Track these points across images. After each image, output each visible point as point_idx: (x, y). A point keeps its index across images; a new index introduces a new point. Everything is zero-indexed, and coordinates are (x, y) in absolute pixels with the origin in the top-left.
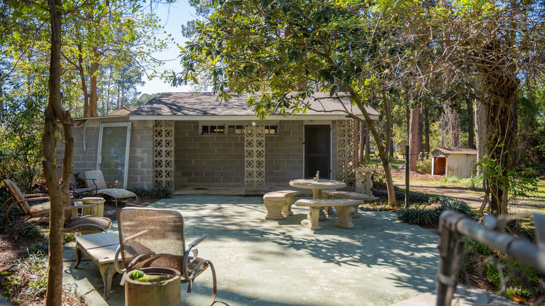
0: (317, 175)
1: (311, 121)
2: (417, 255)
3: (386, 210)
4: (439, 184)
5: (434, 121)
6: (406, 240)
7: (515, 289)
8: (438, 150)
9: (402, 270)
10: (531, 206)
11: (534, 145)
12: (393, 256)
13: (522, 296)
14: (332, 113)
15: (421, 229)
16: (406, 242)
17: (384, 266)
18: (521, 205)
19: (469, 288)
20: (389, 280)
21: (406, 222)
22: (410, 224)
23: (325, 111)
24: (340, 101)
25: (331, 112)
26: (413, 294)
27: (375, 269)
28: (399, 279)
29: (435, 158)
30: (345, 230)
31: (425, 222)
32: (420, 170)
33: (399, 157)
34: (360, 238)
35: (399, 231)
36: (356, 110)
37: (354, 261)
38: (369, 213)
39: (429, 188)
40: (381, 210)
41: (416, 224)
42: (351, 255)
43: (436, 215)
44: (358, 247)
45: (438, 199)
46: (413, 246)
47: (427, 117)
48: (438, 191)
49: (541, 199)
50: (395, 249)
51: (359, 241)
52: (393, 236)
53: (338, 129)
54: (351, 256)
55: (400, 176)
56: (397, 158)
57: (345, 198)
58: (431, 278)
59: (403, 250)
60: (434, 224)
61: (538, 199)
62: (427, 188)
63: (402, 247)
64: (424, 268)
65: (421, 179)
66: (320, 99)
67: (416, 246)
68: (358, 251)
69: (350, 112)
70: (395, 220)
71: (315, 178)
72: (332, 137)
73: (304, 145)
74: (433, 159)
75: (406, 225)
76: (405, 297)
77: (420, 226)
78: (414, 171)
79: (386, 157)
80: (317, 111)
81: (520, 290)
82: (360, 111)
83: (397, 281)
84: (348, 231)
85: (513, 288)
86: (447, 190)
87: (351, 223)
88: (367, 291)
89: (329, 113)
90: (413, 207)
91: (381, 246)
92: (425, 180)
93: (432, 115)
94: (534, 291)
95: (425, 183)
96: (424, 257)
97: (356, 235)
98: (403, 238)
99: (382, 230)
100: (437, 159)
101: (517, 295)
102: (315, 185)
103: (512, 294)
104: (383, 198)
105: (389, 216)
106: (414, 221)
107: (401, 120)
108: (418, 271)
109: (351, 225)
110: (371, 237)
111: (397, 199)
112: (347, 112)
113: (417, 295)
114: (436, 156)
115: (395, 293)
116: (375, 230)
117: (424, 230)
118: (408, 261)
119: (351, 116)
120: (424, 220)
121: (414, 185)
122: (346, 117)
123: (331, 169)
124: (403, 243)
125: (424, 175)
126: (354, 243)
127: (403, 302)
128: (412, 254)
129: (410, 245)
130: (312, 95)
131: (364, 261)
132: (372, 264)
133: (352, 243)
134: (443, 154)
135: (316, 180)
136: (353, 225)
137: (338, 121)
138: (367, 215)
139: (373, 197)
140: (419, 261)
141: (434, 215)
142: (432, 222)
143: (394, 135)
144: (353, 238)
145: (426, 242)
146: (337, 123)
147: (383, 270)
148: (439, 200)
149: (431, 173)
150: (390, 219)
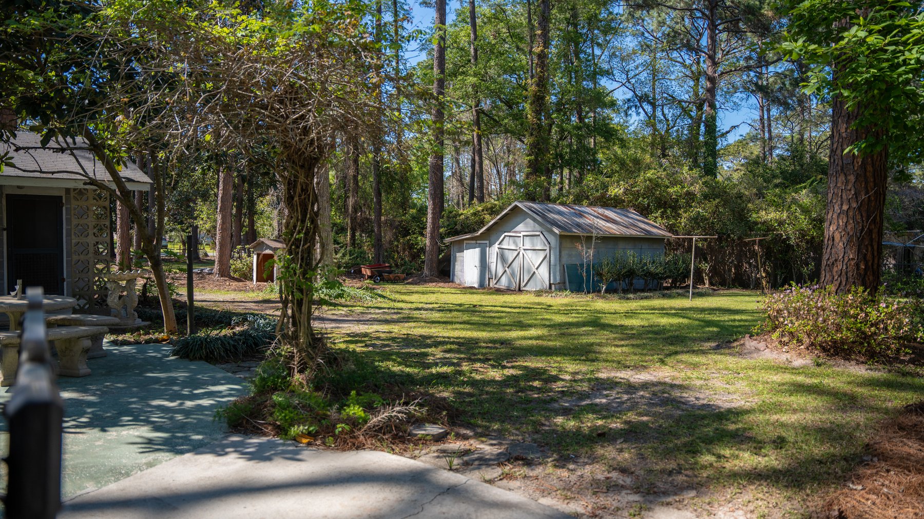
0: (17, 287)
1: (19, 187)
2: (189, 404)
3: (157, 341)
4: (261, 296)
5: (261, 195)
6: (177, 385)
7: (301, 427)
8: (263, 242)
9: (157, 428)
10: (379, 321)
11: (405, 236)
12: (149, 409)
13: (309, 434)
14: (55, 176)
15: (207, 366)
16: (176, 388)
17: (128, 427)
18: (368, 321)
19: (250, 438)
20: (131, 446)
21: (184, 358)
22: (191, 360)
23: (41, 172)
24: (72, 154)
25: (53, 173)
26: (165, 458)
27: (113, 433)
28: (150, 441)
29: (258, 255)
30: (73, 380)
31: (214, 355)
32: (236, 275)
33: (209, 254)
34: (97, 390)
35: (170, 371)
36: (101, 173)
37: (77, 427)
38: (126, 348)
39: (243, 304)
40: (148, 342)
41: (201, 359)
42: (74, 418)
43: (232, 342)
44: (90, 404)
45: (245, 320)
46: (186, 392)
47: (249, 189)
48: (257, 308)
49: (396, 311)
50: (155, 399)
51: (94, 395)
52: (157, 380)
53: (74, 204)
54: (74, 420)
55: (201, 286)
56: (206, 255)
57: (76, 325)
58: (198, 434)
59: (167, 400)
60: (228, 356)
61: (393, 311)
62: (240, 304)
63: (167, 395)
64: (195, 421)
65: (235, 290)
66: (29, 148)
67: (190, 392)
68: (89, 410)
69: (91, 175)
70: (168, 356)
71: (13, 294)
72: (66, 219)
73: (5, 233)
74: (255, 257)
75: (186, 362)
76: (150, 465)
77: (207, 361)
78: (225, 276)
79: (156, 254)
80: (24, 171)
81: (306, 428)
82: (108, 174)
83: (143, 446)
84: (79, 380)
85: (299, 426)
86: (271, 305)
87: (85, 366)
88: (87, 468)
89: (50, 176)
90: (201, 334)
91: (132, 398)
92: (241, 290)
93: (258, 186)
94: (321, 426)
95: (239, 296)
96: (199, 405)
97: (91, 385)
98: (173, 381)
99: (140, 374)
100: (261, 257)
101: (303, 435)
102: (11, 305)
103: (298, 434)
104: (155, 322)
105: (158, 351)
106: (198, 355)
107: (207, 191)
108: (182, 427)
109: (84, 369)
110: (119, 385)
111: (178, 324)
112: (86, 175)
113: (170, 459)
114: (259, 252)
115: (137, 462)
116: (129, 373)
117: (212, 366)
118: (171, 415)
119: (93, 182)
120: (212, 352)
121: (222, 300)
122: (85, 184)
123: (65, 276)
124: (171, 390)
125: (241, 284)
126: (85, 398)
127: (145, 472)
128: (181, 404)
129: (182, 390)
130: (12, 140)
131: (95, 423)
132: (108, 427)
133: (81, 398)
134: (270, 248)
135: (15, 296)
136: (89, 370)
137: (75, 190)
138: (121, 352)
139: (139, 322)
140: (187, 413)
141: (229, 343)
142: (227, 354)
143: (198, 216)
144: (85, 391)
145: (208, 385)
146: (72, 194)
147: (125, 433)
148: (247, 319)
149: (252, 280)
150: (159, 356)
